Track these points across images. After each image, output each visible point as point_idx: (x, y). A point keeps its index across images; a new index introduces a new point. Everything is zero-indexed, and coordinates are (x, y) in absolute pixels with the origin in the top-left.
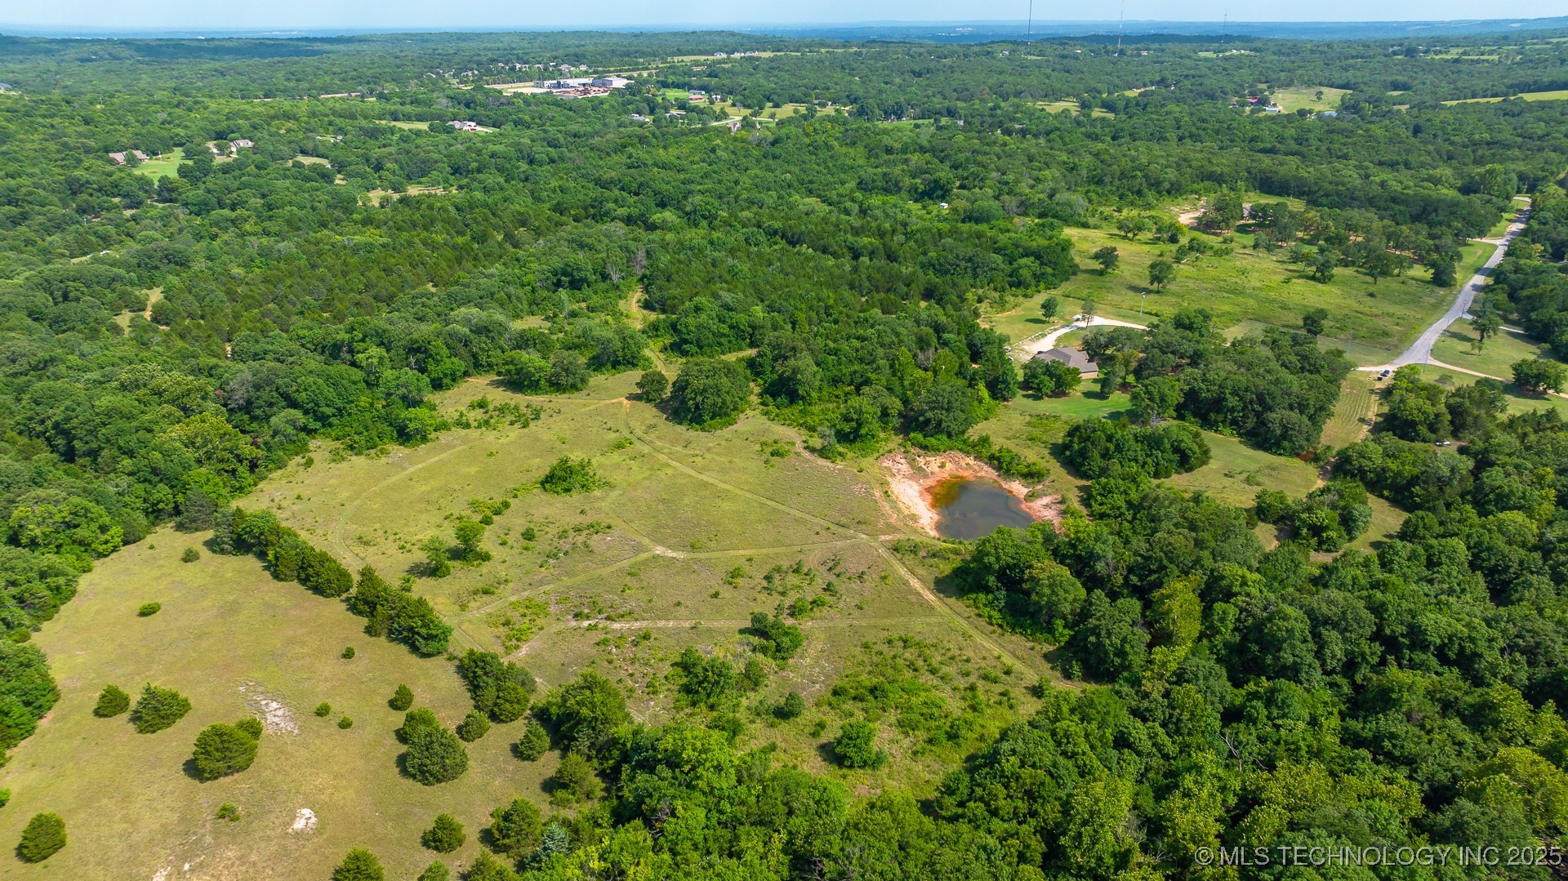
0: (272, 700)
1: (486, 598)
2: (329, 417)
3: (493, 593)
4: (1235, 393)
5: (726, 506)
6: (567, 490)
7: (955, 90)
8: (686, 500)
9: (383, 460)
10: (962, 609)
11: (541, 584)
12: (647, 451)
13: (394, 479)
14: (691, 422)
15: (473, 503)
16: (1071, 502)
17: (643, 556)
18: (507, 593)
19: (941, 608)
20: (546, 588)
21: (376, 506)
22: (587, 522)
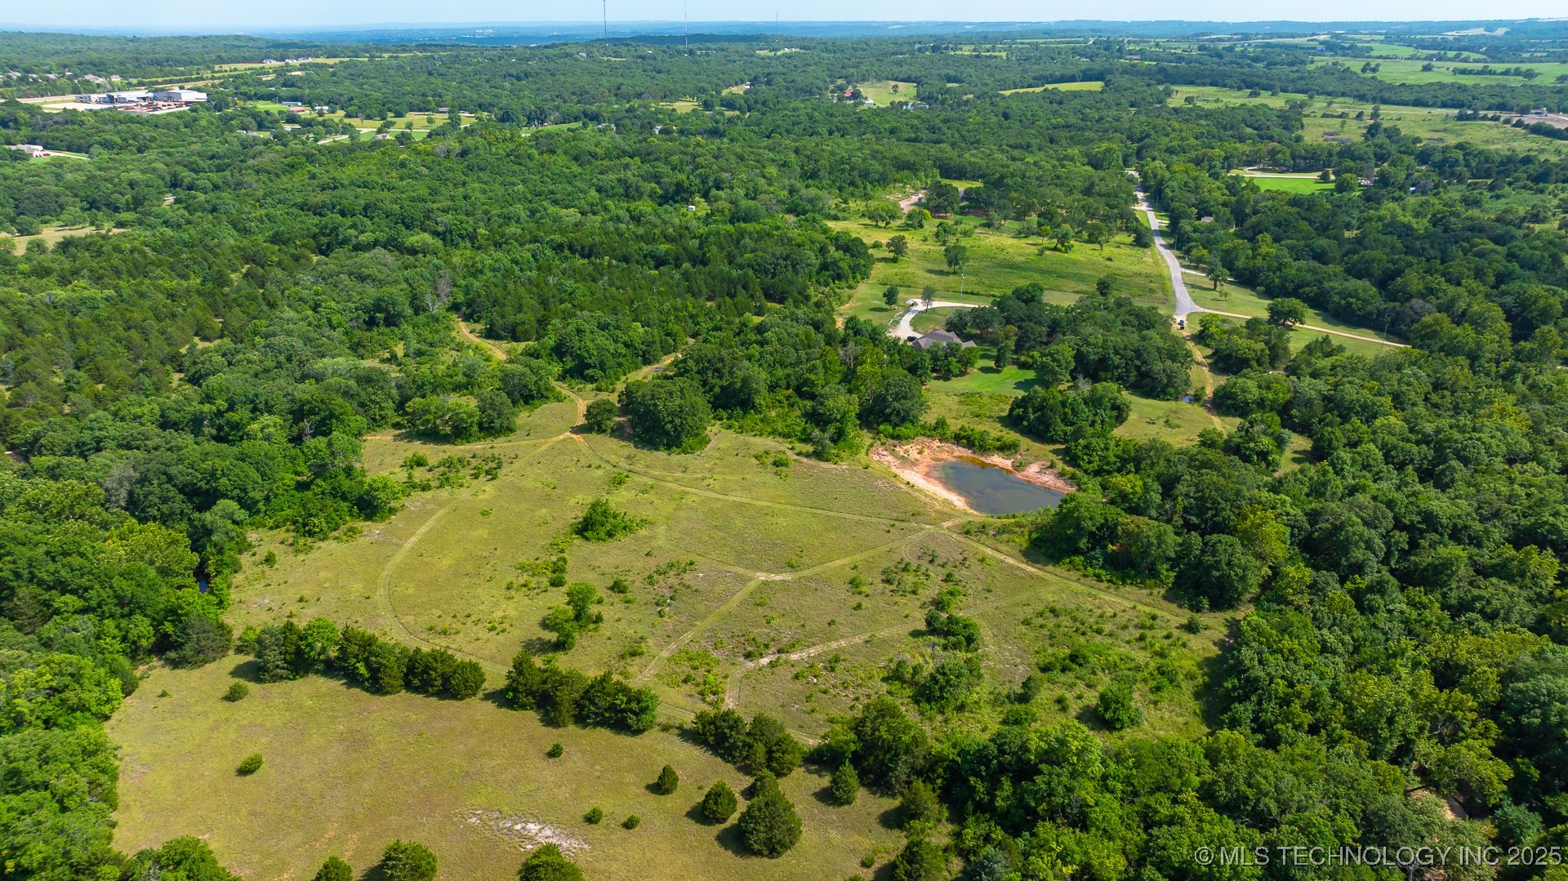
0: (526, 822)
1: (637, 659)
3: (641, 654)
4: (1116, 352)
5: (781, 520)
6: (610, 535)
7: (574, 94)
8: (739, 523)
9: (362, 541)
10: (1066, 574)
11: (679, 633)
12: (650, 482)
13: (399, 557)
14: (668, 447)
15: (522, 568)
16: (1060, 465)
17: (752, 585)
18: (654, 650)
19: (1047, 576)
20: (688, 636)
21: (410, 591)
22: (663, 561)
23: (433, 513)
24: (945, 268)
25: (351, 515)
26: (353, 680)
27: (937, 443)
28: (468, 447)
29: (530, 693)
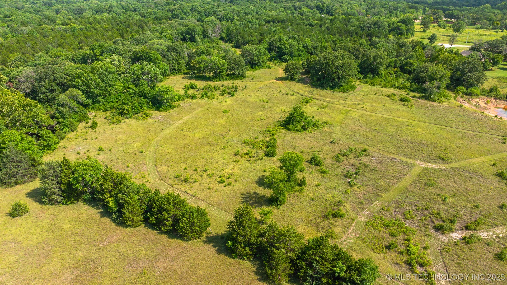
1: (339, 221)
2: (97, 96)
3: (342, 216)
5: (420, 130)
6: (304, 128)
8: (390, 129)
9: (150, 120)
11: (370, 202)
12: (325, 104)
13: (168, 131)
14: (332, 88)
15: (246, 143)
17: (416, 171)
18: (352, 214)
20: (377, 205)
21: (170, 150)
22: (344, 148)
23: (195, 109)
25: (148, 107)
26: (106, 212)
27: (494, 100)
28: (220, 83)
29: (248, 244)
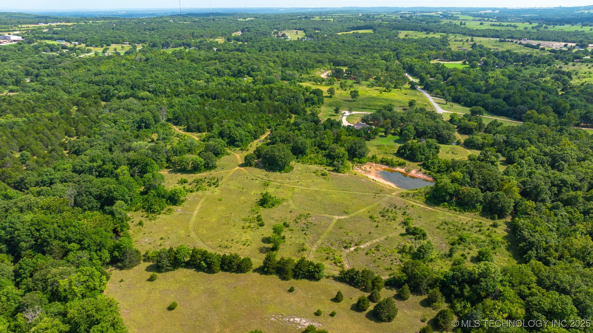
0: (294, 318)
1: (305, 252)
3: (306, 250)
4: (429, 128)
5: (334, 196)
6: (273, 205)
8: (319, 198)
9: (175, 214)
10: (443, 209)
11: (316, 241)
12: (279, 184)
13: (193, 219)
14: (280, 171)
15: (244, 220)
16: (423, 170)
17: (334, 221)
18: (309, 248)
19: (437, 211)
20: (319, 242)
21: (205, 232)
22: (298, 215)
23: (199, 201)
24: (351, 99)
25: (167, 204)
26: (199, 268)
27: (374, 164)
28: (201, 174)
29: (274, 268)
